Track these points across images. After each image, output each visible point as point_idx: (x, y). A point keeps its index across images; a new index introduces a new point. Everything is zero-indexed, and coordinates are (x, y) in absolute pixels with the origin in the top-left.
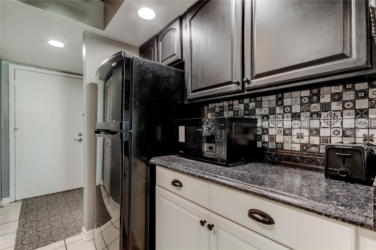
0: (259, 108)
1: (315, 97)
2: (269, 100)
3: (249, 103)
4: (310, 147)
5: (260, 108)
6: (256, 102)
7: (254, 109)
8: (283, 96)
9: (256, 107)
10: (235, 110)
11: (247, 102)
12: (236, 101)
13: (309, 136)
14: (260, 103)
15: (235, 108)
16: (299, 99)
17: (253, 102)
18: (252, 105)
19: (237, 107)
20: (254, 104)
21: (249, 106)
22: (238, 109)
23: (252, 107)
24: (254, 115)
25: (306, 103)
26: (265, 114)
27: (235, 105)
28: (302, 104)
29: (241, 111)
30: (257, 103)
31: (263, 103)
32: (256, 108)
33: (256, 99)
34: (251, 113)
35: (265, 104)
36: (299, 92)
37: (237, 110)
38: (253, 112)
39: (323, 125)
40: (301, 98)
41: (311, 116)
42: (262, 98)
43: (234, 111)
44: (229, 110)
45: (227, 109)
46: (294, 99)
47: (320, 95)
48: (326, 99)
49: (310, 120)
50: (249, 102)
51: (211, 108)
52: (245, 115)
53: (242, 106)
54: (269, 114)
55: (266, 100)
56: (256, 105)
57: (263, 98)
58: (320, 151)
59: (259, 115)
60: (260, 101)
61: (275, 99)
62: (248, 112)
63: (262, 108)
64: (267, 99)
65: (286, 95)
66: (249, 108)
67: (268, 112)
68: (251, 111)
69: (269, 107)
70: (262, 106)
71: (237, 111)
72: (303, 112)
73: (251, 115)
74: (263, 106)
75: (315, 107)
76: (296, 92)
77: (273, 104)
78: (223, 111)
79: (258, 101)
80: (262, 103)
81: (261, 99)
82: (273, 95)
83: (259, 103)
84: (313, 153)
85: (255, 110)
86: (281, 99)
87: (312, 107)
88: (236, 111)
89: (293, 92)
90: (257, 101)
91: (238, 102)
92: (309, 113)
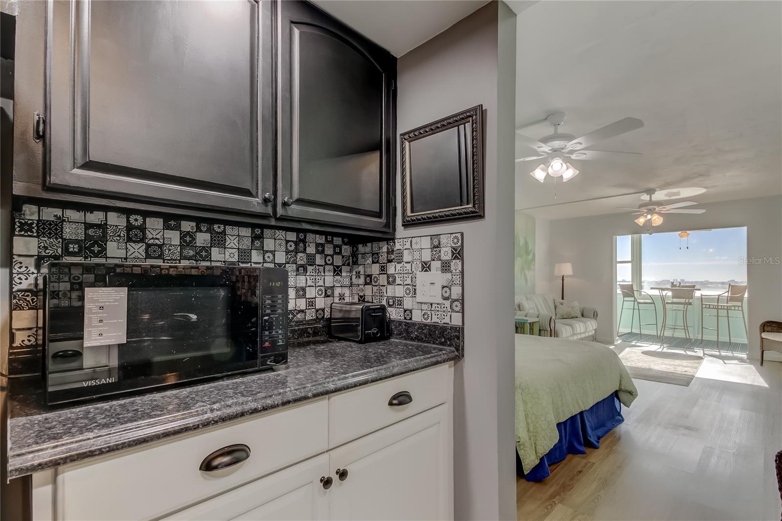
0: (218, 247)
1: (301, 245)
2: (239, 235)
3: (196, 232)
4: (297, 313)
5: (222, 247)
6: (211, 233)
7: (207, 247)
8: (262, 233)
9: (211, 244)
10: (151, 242)
11: (189, 229)
12: (155, 219)
13: (296, 299)
14: (222, 237)
15: (153, 238)
16: (284, 243)
17: (206, 232)
18: (203, 238)
19: (158, 237)
20: (207, 236)
21: (194, 239)
22: (162, 241)
23: (203, 242)
24: (207, 261)
25: (292, 251)
26: (231, 260)
27: (152, 231)
28: (287, 252)
29: (170, 248)
30: (215, 237)
31: (227, 238)
32: (211, 247)
33: (213, 228)
34: (201, 256)
35: (231, 242)
36: (284, 232)
37: (159, 243)
38: (204, 254)
39: (310, 283)
40: (287, 242)
41: (297, 270)
42: (226, 229)
43: (148, 246)
44: (129, 240)
45: (119, 236)
46: (278, 242)
47: (306, 242)
48: (311, 250)
49: (297, 275)
50: (195, 230)
51: (39, 221)
52: (183, 257)
53: (174, 237)
54: (238, 262)
55: (233, 234)
56: (211, 240)
57: (229, 230)
58: (306, 318)
59: (218, 261)
60: (220, 233)
61: (250, 235)
62: (191, 253)
63: (225, 248)
64: (235, 232)
65: (267, 232)
66: (195, 243)
67: (236, 257)
68: (201, 251)
69: (238, 249)
70: (225, 244)
71: (160, 246)
72: (289, 263)
73: (201, 261)
74: (227, 244)
75: (301, 258)
76: (281, 231)
77: (247, 243)
78: (104, 238)
79: (217, 232)
80: (225, 237)
81: (223, 230)
82: (247, 228)
83: (218, 237)
84: (299, 323)
85: (210, 250)
86: (260, 237)
87: (298, 257)
88: (156, 245)
89: (277, 231)
90: (214, 232)
91: (162, 223)
92: (295, 265)
